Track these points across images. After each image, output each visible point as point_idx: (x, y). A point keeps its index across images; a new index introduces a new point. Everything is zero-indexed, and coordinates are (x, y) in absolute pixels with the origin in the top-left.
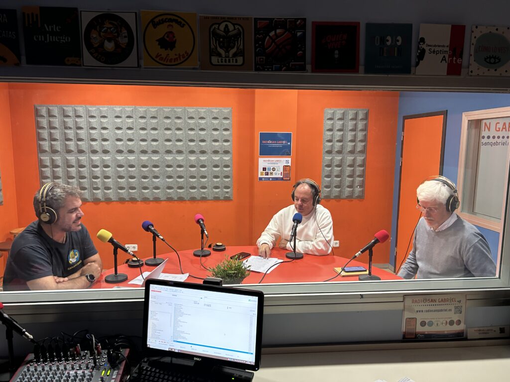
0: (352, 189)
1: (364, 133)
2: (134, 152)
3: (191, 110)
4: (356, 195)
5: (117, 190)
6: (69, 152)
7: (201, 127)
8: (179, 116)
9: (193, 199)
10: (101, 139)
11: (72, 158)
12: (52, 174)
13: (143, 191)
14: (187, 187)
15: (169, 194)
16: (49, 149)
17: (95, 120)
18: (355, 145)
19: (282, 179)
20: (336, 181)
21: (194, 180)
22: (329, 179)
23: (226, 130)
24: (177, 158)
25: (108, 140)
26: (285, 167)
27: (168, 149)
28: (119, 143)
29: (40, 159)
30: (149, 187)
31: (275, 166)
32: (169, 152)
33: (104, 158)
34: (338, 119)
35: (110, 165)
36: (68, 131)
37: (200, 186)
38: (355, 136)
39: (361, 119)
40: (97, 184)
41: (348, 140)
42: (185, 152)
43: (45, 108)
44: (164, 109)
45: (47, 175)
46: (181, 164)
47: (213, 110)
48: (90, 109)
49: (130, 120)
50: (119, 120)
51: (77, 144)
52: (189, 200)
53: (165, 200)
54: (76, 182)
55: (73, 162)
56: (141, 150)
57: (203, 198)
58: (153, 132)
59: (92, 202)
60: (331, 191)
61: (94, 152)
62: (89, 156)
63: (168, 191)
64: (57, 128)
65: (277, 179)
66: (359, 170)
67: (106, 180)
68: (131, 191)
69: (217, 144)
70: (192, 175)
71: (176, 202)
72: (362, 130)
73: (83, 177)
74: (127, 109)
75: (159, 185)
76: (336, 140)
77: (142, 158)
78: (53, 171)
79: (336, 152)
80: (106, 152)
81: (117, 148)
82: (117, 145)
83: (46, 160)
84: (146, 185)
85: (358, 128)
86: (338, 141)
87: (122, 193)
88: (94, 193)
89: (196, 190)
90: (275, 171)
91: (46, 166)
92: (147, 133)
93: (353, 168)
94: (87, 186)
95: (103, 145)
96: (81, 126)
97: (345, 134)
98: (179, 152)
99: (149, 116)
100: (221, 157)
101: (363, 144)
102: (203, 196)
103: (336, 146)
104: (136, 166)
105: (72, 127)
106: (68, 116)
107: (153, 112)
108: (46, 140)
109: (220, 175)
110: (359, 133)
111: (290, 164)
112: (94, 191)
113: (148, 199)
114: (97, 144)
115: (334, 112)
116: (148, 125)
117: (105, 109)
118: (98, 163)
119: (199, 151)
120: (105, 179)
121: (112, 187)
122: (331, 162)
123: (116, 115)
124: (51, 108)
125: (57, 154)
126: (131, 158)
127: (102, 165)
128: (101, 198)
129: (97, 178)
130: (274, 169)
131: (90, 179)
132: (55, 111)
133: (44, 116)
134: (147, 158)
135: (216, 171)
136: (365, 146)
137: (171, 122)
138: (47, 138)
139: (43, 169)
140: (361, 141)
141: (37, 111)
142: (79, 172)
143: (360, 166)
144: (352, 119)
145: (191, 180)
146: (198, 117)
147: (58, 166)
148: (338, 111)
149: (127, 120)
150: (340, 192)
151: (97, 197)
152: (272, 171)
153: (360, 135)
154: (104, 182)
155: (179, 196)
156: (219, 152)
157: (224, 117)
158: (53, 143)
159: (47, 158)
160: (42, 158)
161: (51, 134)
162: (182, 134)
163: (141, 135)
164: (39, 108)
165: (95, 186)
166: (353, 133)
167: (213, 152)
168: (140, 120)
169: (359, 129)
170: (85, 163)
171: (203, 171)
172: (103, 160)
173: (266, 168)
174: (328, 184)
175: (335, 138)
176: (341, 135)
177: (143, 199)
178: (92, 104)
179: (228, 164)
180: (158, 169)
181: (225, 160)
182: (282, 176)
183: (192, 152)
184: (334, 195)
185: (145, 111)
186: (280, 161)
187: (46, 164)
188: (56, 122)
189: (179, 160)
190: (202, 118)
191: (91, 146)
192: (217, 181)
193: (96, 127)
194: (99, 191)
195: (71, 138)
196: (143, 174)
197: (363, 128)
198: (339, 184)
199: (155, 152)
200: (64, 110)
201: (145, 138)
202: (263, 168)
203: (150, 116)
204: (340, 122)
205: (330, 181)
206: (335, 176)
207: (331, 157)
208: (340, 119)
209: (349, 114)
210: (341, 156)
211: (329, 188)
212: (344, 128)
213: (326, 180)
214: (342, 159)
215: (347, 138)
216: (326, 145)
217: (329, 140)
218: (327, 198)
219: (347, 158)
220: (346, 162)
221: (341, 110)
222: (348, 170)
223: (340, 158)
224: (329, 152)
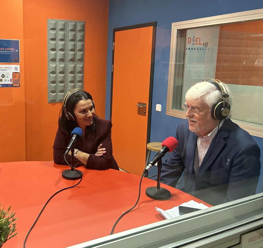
1: (82, 43)
18: (75, 54)
19: (12, 86)
20: (61, 86)
22: (54, 85)
26: (14, 74)
31: (4, 73)
34: (60, 30)
38: (75, 45)
39: (79, 31)
41: (69, 49)
60: (56, 95)
65: (7, 85)
66: (79, 76)
72: (80, 40)
76: (59, 49)
79: (59, 60)
85: (76, 39)
86: (62, 50)
90: (5, 78)
93: (74, 75)
97: (66, 44)
101: (82, 53)
103: (58, 55)
110: (78, 43)
111: (19, 71)
115: (56, 23)
122: (56, 69)
136: (83, 55)
140: (80, 50)
143: (79, 72)
144: (72, 30)
148: (60, 22)
152: (1, 78)
153: (79, 45)
166: (73, 43)
169: (78, 39)
174: (54, 89)
175: (58, 47)
176: (63, 44)
182: (12, 83)
184: (59, 99)
186: (9, 68)
197: (81, 38)
198: (62, 89)
204: (61, 32)
205: (56, 87)
206: (59, 82)
207: (54, 64)
208: (62, 30)
209: (69, 25)
210: (63, 64)
211: (54, 93)
212: (65, 38)
213: (51, 86)
214: (64, 66)
215: (68, 47)
216: (50, 53)
217: (53, 48)
218: (53, 102)
219: (68, 65)
220: (68, 69)
221: (62, 21)
222: (70, 76)
223: (63, 65)
224: (54, 60)
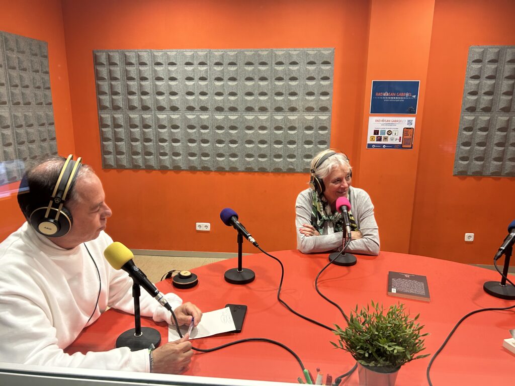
0: (501, 163)
2: (208, 109)
3: (280, 52)
4: (506, 172)
5: (187, 157)
6: (132, 108)
7: (292, 76)
8: (264, 61)
9: (277, 171)
10: (168, 92)
11: (135, 116)
12: (113, 135)
13: (218, 158)
14: (270, 156)
15: (249, 163)
16: (110, 105)
17: (162, 68)
18: (512, 99)
19: (400, 147)
20: (479, 150)
21: (280, 146)
22: (468, 148)
23: (325, 78)
24: (260, 117)
25: (177, 94)
26: (406, 130)
27: (249, 106)
28: (190, 98)
29: (101, 117)
30: (224, 154)
31: (392, 128)
32: (249, 109)
33: (173, 116)
34: (489, 62)
35: (180, 126)
36: (131, 83)
37: (287, 154)
38: (513, 86)
40: (164, 149)
41: (502, 92)
42: (269, 109)
43: (104, 53)
44: (246, 52)
45: (108, 137)
46: (265, 125)
47: (309, 52)
48: (156, 54)
49: (203, 68)
50: (189, 68)
51: (141, 98)
52: (272, 172)
53: (243, 172)
54: (140, 146)
55: (137, 122)
56: (215, 107)
57: (290, 169)
58: (231, 83)
59: (159, 170)
60: (468, 164)
61: (161, 109)
62: (155, 115)
63: (248, 159)
64: (118, 79)
65: (393, 146)
67: (174, 144)
68: (203, 158)
69: (312, 98)
70: (278, 139)
71: (256, 174)
73: (148, 140)
74: (200, 53)
75: (236, 152)
76: (483, 91)
77: (217, 117)
78: (115, 131)
79: (481, 109)
80: (174, 109)
81: (187, 104)
82: (187, 100)
83: (106, 118)
84: (221, 151)
86: (487, 94)
87: (193, 161)
88: (161, 160)
89: (282, 159)
90: (391, 135)
91: (107, 126)
92: (223, 85)
93: (505, 133)
94: (153, 151)
95: (171, 101)
96: (145, 75)
97: (498, 84)
98: (263, 109)
99: (226, 61)
100: (316, 116)
102: (291, 167)
103: (482, 101)
104: (210, 128)
105: (136, 78)
106: (131, 64)
107: (231, 56)
108: (106, 93)
109: (313, 140)
111: (413, 126)
112: (161, 157)
113: (225, 169)
114: (164, 100)
115: (483, 52)
116: (225, 74)
117: (175, 53)
118: (165, 123)
119: (288, 108)
120: (174, 142)
121: (181, 153)
122: (473, 124)
123: (187, 60)
124: (111, 54)
125: (119, 111)
126: (204, 116)
127: (170, 125)
128: (169, 166)
129: (163, 141)
130: (390, 133)
131: (157, 143)
132: (117, 58)
133: (104, 64)
134: (224, 117)
135: (308, 135)
137: (254, 69)
138: (107, 92)
139: (104, 130)
141: (96, 58)
142: (144, 133)
144: (511, 61)
145: (276, 146)
146: (288, 62)
147: (120, 126)
148: (490, 50)
149: (199, 68)
150: (483, 166)
151: (164, 164)
152: (386, 135)
154: (173, 147)
155: (260, 166)
156: (314, 109)
157: (323, 61)
158: (114, 97)
159: (108, 115)
160: (102, 116)
161: (111, 86)
162: (268, 85)
163: (215, 87)
164: (98, 54)
165: (162, 151)
166: (511, 82)
167: (306, 109)
168: (215, 68)
170: (150, 123)
171: (292, 134)
172: (171, 120)
173: (378, 131)
174: (466, 155)
175: (481, 89)
176: (491, 85)
177: (218, 168)
178: (159, 48)
179: (325, 125)
180: (236, 131)
181: (322, 120)
182: (401, 143)
183: (279, 109)
184: (473, 170)
185: (222, 56)
186: (400, 121)
187: (107, 123)
188: (118, 71)
189: (262, 120)
190: (294, 63)
191: (157, 100)
192: (309, 148)
193: (163, 77)
194: (167, 157)
195: (134, 91)
196: (218, 138)
198: (482, 155)
199: (233, 109)
200: (125, 56)
201: (221, 91)
202: (375, 131)
203: (228, 63)
204: (491, 66)
205: (469, 151)
206: (477, 144)
207: (473, 116)
208: (492, 61)
209: (506, 53)
210: (488, 116)
211: (466, 161)
212: (497, 75)
213: (462, 149)
214: (490, 119)
215: (501, 88)
216: (468, 99)
217: (473, 91)
218: (462, 174)
219: (497, 117)
220: (496, 124)
221: (495, 48)
222: (498, 135)
223: (487, 118)
224: (472, 110)
